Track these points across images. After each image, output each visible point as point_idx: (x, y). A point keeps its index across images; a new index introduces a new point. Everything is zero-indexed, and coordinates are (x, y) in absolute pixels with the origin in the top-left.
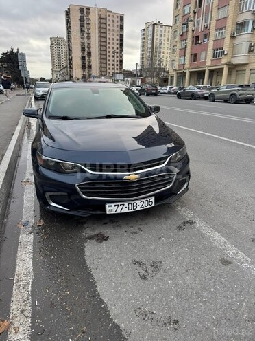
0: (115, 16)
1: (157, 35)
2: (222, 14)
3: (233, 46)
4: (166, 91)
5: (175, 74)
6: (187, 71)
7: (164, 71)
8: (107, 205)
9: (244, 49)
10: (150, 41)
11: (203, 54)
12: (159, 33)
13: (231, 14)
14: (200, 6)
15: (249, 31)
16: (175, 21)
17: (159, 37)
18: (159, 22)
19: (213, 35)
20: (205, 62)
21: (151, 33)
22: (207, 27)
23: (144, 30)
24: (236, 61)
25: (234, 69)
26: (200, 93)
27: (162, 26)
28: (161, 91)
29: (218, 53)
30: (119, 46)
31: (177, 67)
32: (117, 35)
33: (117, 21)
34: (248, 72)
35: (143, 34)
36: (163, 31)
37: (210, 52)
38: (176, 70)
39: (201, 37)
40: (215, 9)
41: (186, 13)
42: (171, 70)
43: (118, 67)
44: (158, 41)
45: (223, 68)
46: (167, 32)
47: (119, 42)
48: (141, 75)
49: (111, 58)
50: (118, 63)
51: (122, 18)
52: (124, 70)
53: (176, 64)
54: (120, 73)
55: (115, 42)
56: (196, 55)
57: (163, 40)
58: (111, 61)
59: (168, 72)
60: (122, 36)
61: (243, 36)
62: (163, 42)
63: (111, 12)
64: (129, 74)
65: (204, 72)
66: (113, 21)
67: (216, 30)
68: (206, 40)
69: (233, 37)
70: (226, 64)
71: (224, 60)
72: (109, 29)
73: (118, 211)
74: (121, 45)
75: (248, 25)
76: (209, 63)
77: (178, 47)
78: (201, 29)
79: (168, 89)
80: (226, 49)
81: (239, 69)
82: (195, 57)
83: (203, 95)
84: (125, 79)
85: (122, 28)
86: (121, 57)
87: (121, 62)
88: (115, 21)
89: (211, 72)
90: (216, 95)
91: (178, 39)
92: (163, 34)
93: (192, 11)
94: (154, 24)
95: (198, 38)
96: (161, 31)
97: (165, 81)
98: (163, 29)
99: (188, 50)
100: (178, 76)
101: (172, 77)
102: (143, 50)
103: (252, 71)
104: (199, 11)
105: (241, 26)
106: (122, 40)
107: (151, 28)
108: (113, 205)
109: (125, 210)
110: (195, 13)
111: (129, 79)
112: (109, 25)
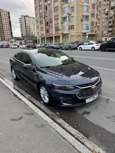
0: (5, 12)
1: (27, 21)
2: (56, 13)
3: (63, 27)
4: (39, 46)
5: (40, 38)
6: (45, 37)
7: (34, 37)
8: (86, 100)
9: (67, 28)
10: (24, 24)
11: (51, 30)
12: (27, 20)
13: (60, 14)
14: (46, 10)
15: (68, 21)
16: (36, 16)
17: (28, 22)
18: (27, 15)
19: (54, 22)
20: (52, 33)
21: (24, 20)
22: (51, 19)
23: (20, 19)
24: (65, 32)
25: (65, 35)
26: (56, 47)
27: (29, 17)
28: (37, 46)
29: (57, 29)
30: (9, 26)
31: (40, 35)
32: (8, 21)
33: (7, 14)
34: (70, 37)
35: (20, 21)
36: (30, 19)
37: (54, 29)
38: (40, 37)
39: (49, 23)
40: (53, 12)
41: (41, 12)
42: (38, 37)
43: (10, 36)
44: (28, 24)
45: (60, 36)
46: (31, 20)
47: (9, 24)
48: (24, 39)
49: (6, 32)
50: (10, 34)
51: (9, 13)
52: (14, 37)
53: (40, 34)
54: (12, 38)
55: (7, 24)
56: (48, 30)
57: (30, 23)
58: (6, 33)
59: (36, 37)
60: (10, 21)
61: (66, 23)
62: (30, 24)
63: (3, 10)
64: (17, 39)
65: (53, 37)
66: (4, 14)
67: (55, 20)
68: (51, 24)
69: (62, 23)
70: (61, 34)
71: (60, 32)
72: (3, 18)
73: (90, 101)
74: (10, 25)
75: (67, 18)
76: (54, 33)
77: (40, 27)
78: (48, 19)
79: (40, 45)
80: (60, 28)
81: (66, 36)
82: (47, 31)
83: (57, 47)
84: (16, 41)
85: (9, 17)
86: (11, 31)
87: (12, 33)
88: (6, 14)
89: (55, 37)
90: (63, 47)
91: (39, 23)
92: (30, 21)
93: (43, 12)
94: (25, 16)
95: (47, 23)
96: (28, 19)
97: (36, 42)
98: (29, 18)
99: (44, 28)
100: (41, 39)
101: (39, 40)
102: (21, 28)
103: (71, 36)
104: (46, 12)
105: (64, 19)
106: (10, 23)
107: (24, 18)
108: (88, 99)
109: (92, 100)
110: (45, 13)
111: (18, 41)
112: (3, 16)
